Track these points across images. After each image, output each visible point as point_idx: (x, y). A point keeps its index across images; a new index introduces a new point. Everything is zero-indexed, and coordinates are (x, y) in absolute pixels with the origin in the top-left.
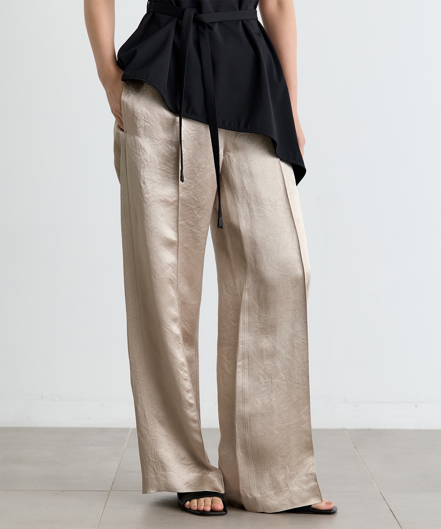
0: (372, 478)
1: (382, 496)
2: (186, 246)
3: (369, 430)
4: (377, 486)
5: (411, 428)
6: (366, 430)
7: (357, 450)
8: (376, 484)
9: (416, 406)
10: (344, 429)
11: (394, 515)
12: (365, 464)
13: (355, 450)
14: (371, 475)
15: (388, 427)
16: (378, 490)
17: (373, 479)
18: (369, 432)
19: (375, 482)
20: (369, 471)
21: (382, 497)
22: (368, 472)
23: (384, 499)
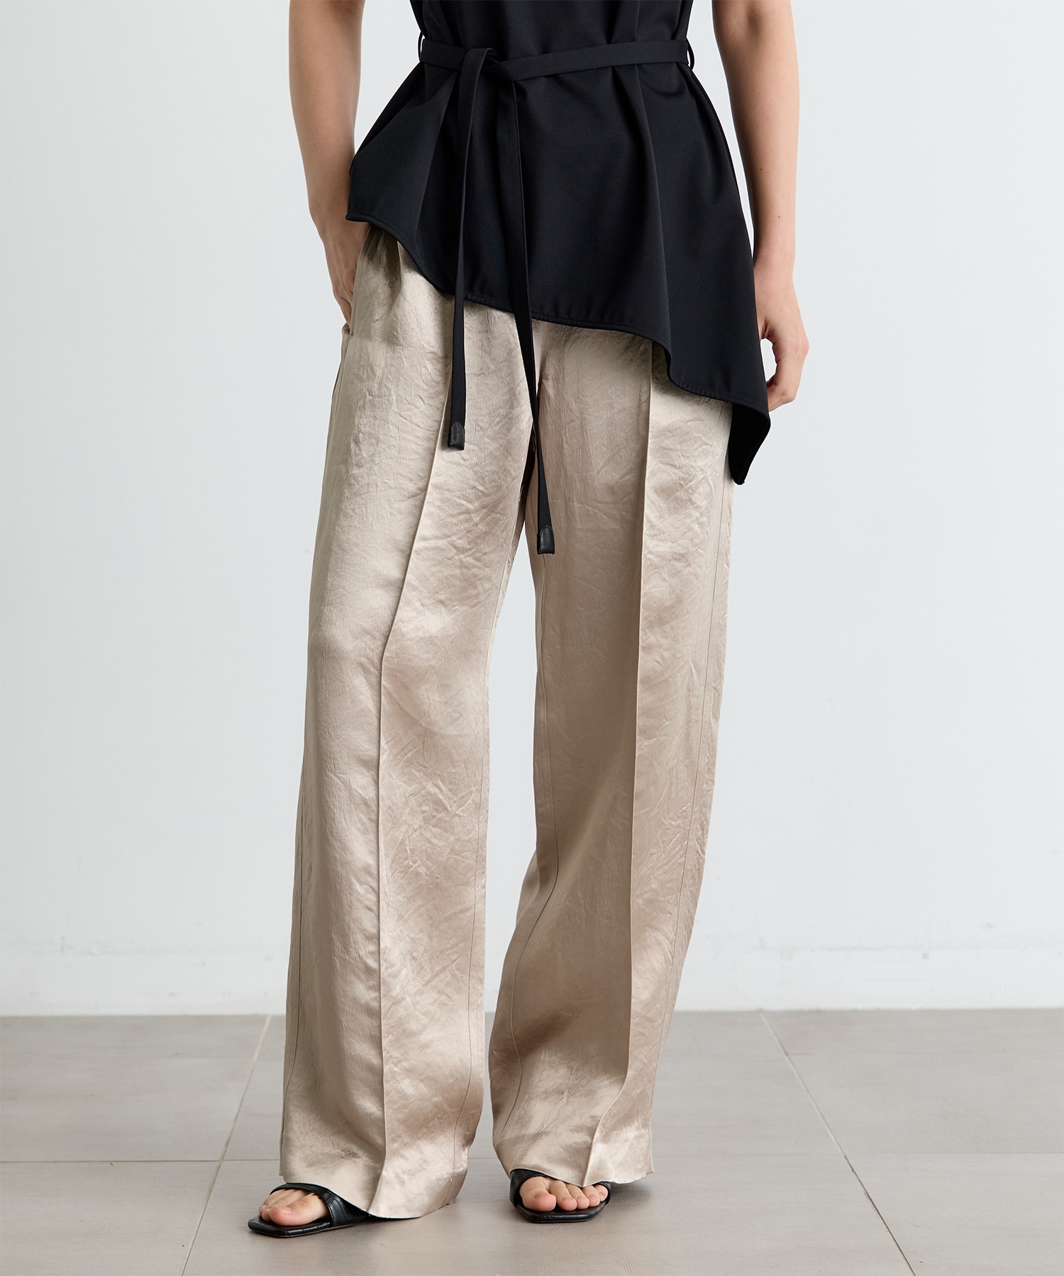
0: (826, 1123)
1: (847, 1164)
2: (442, 597)
3: (818, 1012)
4: (837, 1141)
5: (915, 1007)
6: (810, 1012)
7: (790, 1059)
8: (834, 1137)
9: (925, 956)
10: (761, 1011)
11: (875, 1206)
12: (808, 1091)
13: (786, 1058)
14: (821, 1115)
15: (861, 1006)
16: (840, 1150)
17: (828, 1126)
18: (818, 1017)
19: (832, 1132)
20: (817, 1107)
21: (849, 1166)
22: (816, 1109)
23: (853, 1170)
